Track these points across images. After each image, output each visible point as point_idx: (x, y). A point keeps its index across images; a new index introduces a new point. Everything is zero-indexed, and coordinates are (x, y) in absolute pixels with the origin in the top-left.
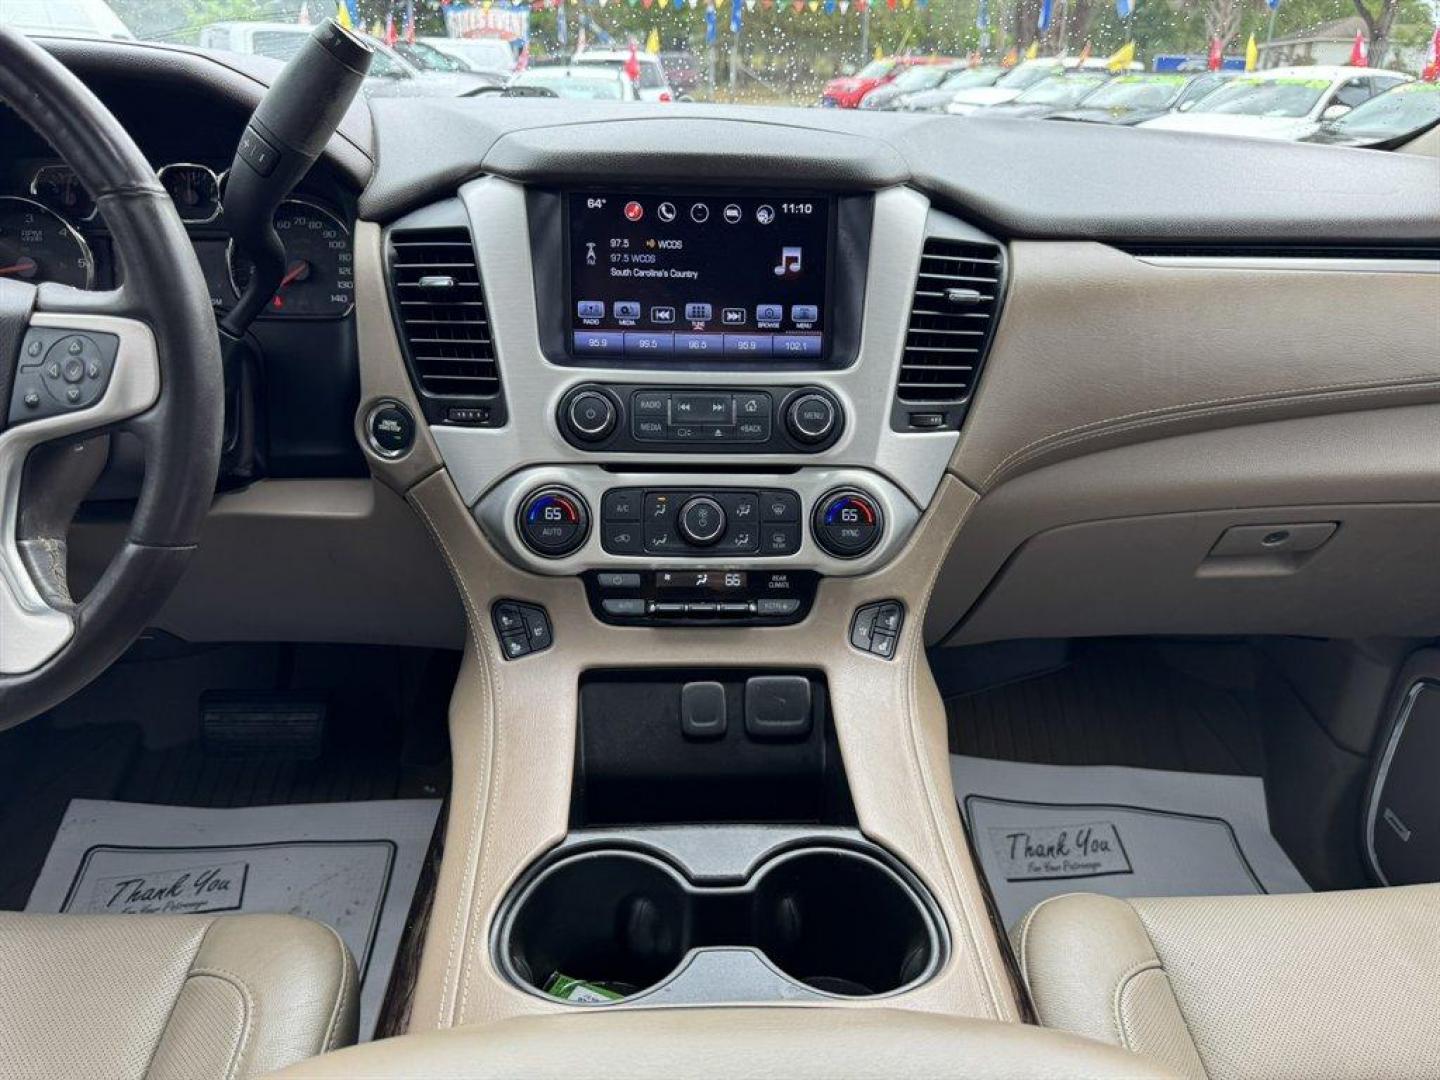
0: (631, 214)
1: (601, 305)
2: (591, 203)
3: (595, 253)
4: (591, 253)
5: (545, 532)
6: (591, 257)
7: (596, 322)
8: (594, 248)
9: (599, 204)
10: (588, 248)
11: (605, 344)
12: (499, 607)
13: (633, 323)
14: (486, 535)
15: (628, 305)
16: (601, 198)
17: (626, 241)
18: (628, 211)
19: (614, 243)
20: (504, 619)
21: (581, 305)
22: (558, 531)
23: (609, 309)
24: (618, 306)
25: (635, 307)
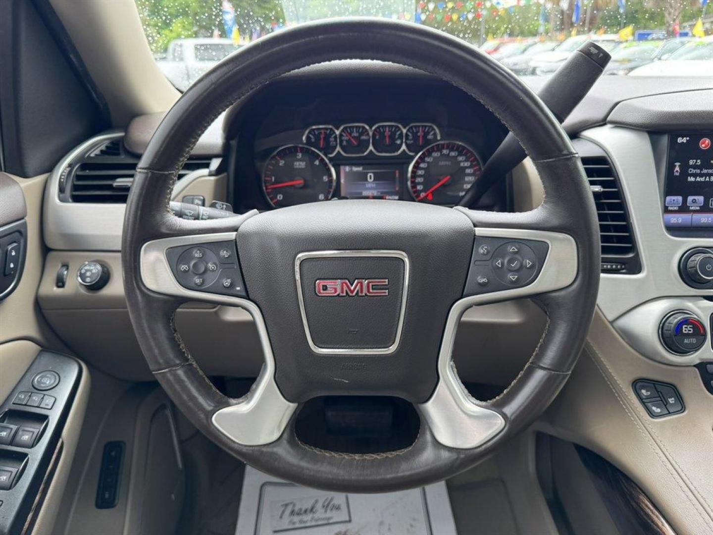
0: (703, 146)
1: (680, 198)
2: (680, 140)
3: (680, 169)
4: (677, 169)
5: (686, 341)
6: (677, 171)
7: (676, 208)
8: (679, 166)
9: (685, 140)
10: (676, 166)
11: (680, 221)
12: (638, 384)
13: (698, 208)
14: (623, 338)
15: (696, 198)
16: (686, 137)
17: (699, 161)
18: (702, 144)
19: (691, 162)
20: (643, 391)
21: (668, 198)
22: (694, 340)
23: (685, 201)
24: (690, 198)
25: (700, 199)
